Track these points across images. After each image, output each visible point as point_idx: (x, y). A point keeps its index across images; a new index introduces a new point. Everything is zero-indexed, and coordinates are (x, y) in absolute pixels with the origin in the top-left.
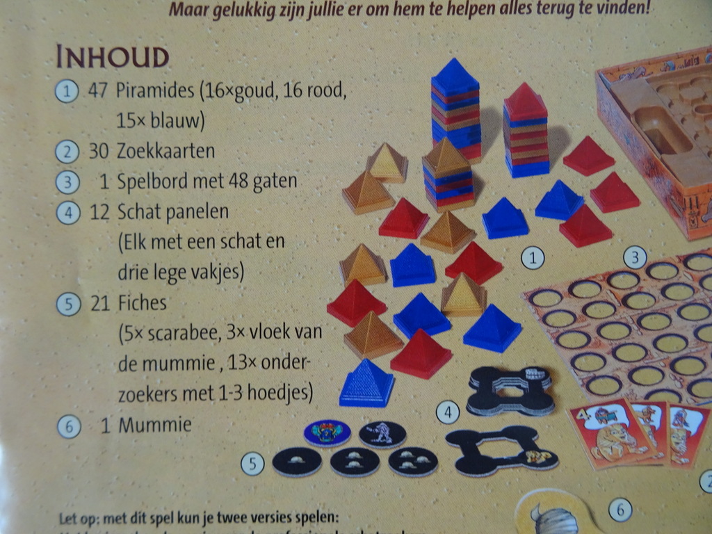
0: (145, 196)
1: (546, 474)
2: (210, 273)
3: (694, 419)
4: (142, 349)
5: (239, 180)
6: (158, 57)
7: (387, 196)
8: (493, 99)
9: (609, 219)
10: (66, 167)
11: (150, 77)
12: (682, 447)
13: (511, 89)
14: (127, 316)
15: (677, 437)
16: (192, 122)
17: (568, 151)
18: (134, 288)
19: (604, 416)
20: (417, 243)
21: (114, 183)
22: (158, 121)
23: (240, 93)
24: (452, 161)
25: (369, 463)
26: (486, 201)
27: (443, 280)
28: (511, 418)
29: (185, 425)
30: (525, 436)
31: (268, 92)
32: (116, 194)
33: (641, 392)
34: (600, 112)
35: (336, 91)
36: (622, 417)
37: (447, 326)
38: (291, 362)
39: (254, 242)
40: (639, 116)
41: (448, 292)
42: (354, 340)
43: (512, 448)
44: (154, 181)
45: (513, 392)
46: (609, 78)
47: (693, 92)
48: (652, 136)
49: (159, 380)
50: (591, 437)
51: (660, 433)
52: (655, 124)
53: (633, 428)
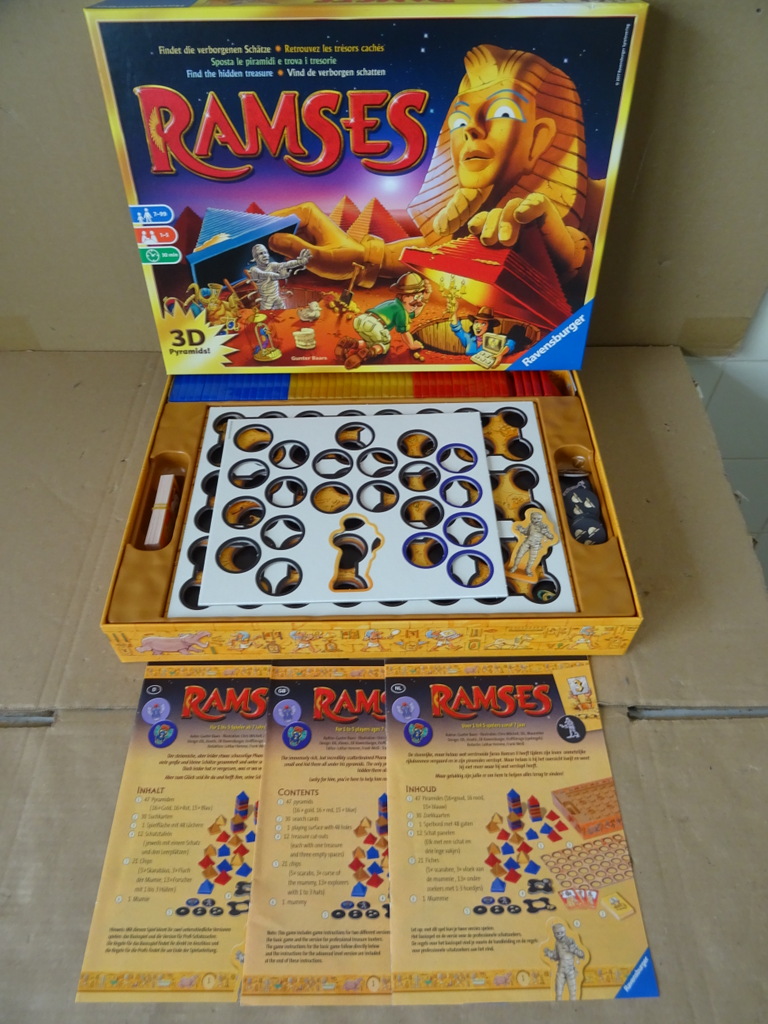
0: (432, 829)
1: (553, 913)
2: (450, 851)
3: (594, 894)
4: (433, 875)
5: (457, 824)
6: (433, 789)
7: (498, 828)
8: (524, 800)
9: (561, 834)
10: (410, 820)
11: (432, 794)
12: (592, 902)
13: (529, 797)
14: (428, 864)
15: (590, 900)
16: (443, 807)
17: (547, 814)
18: (430, 856)
19: (568, 894)
20: (508, 841)
21: (423, 825)
22: (434, 807)
23: (456, 799)
24: (515, 818)
25: (501, 910)
26: (526, 829)
27: (516, 853)
28: (541, 895)
29: (446, 899)
30: (546, 900)
31: (463, 798)
32: (424, 828)
33: (578, 886)
34: (554, 803)
35: (481, 798)
36: (573, 894)
37: (519, 867)
38: (476, 879)
39: (462, 842)
40: (565, 804)
41: (518, 856)
42: (493, 872)
43: (543, 905)
44: (434, 824)
45: (541, 887)
46: (555, 793)
47: (578, 797)
48: (569, 810)
49: (439, 884)
50: (565, 900)
51: (585, 899)
52: (569, 806)
53: (577, 897)
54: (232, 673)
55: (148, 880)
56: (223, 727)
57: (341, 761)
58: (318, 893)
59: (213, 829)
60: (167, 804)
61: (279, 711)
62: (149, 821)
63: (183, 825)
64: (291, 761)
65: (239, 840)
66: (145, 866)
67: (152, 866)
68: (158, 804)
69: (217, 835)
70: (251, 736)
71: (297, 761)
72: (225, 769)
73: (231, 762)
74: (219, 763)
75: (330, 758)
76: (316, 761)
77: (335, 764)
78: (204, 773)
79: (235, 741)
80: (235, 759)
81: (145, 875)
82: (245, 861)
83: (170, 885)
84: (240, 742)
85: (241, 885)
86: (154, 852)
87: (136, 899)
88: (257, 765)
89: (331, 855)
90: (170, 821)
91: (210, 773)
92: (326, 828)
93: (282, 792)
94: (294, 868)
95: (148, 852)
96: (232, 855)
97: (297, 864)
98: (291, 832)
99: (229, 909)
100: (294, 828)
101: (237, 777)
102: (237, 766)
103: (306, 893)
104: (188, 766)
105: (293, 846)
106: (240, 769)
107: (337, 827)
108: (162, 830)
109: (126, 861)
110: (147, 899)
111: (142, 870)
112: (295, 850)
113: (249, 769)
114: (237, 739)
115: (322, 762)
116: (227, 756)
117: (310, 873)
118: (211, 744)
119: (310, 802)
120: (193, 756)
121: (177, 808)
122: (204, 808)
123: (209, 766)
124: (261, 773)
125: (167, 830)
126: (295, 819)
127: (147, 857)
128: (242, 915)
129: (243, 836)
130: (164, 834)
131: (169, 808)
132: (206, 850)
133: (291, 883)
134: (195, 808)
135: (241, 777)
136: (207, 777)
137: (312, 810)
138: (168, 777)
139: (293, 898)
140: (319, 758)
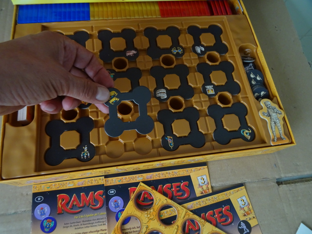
54: (82, 184)
56: (81, 216)
61: (112, 204)
70: (98, 219)
79: (89, 224)
84: (92, 223)
114: (90, 222)
118: (77, 227)
140: (136, 228)
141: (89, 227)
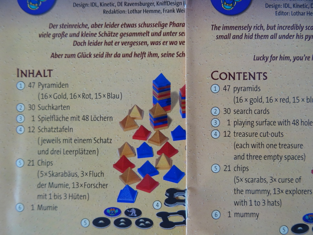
55: (51, 185)
57: (298, 32)
58: (273, 204)
59: (126, 123)
60: (60, 91)
62: (37, 113)
63: (85, 118)
64: (226, 32)
65: (162, 137)
66: (45, 169)
67: (55, 169)
68: (46, 91)
69: (133, 131)
71: (234, 32)
72: (132, 44)
73: (140, 34)
74: (122, 35)
75: (280, 28)
76: (261, 32)
77: (289, 37)
78: (104, 49)
80: (144, 30)
81: (46, 180)
82: (174, 163)
83: (81, 191)
84: (149, 5)
85: (171, 192)
86: (54, 152)
87: (40, 207)
88: (178, 38)
89: (288, 158)
90: (66, 113)
91: (112, 50)
92: (280, 123)
93: (216, 75)
94: (240, 174)
95: (46, 152)
96: (156, 156)
97: (245, 169)
98: (232, 129)
99: (161, 220)
100: (236, 123)
101: (150, 55)
102: (149, 39)
103: (257, 203)
104: (80, 39)
105: (236, 146)
106: (152, 43)
107: (296, 123)
108: (59, 124)
109: (20, 163)
110: (55, 208)
111: (41, 174)
112: (240, 152)
113: (165, 43)
115: (270, 33)
116: (133, 26)
117: (261, 180)
118: (108, 8)
119: (257, 89)
120: (85, 26)
121: (74, 96)
122: (109, 96)
123: (108, 39)
124: (184, 49)
125: (66, 124)
126: (236, 112)
127: (45, 158)
128: (177, 228)
129: (167, 132)
130: (63, 130)
131: (64, 96)
132: (121, 150)
133: (237, 191)
134: (99, 96)
135: (156, 55)
136: (108, 55)
137: (260, 100)
138: (54, 56)
139: (241, 209)
140: (265, 27)
141: (139, 12)
